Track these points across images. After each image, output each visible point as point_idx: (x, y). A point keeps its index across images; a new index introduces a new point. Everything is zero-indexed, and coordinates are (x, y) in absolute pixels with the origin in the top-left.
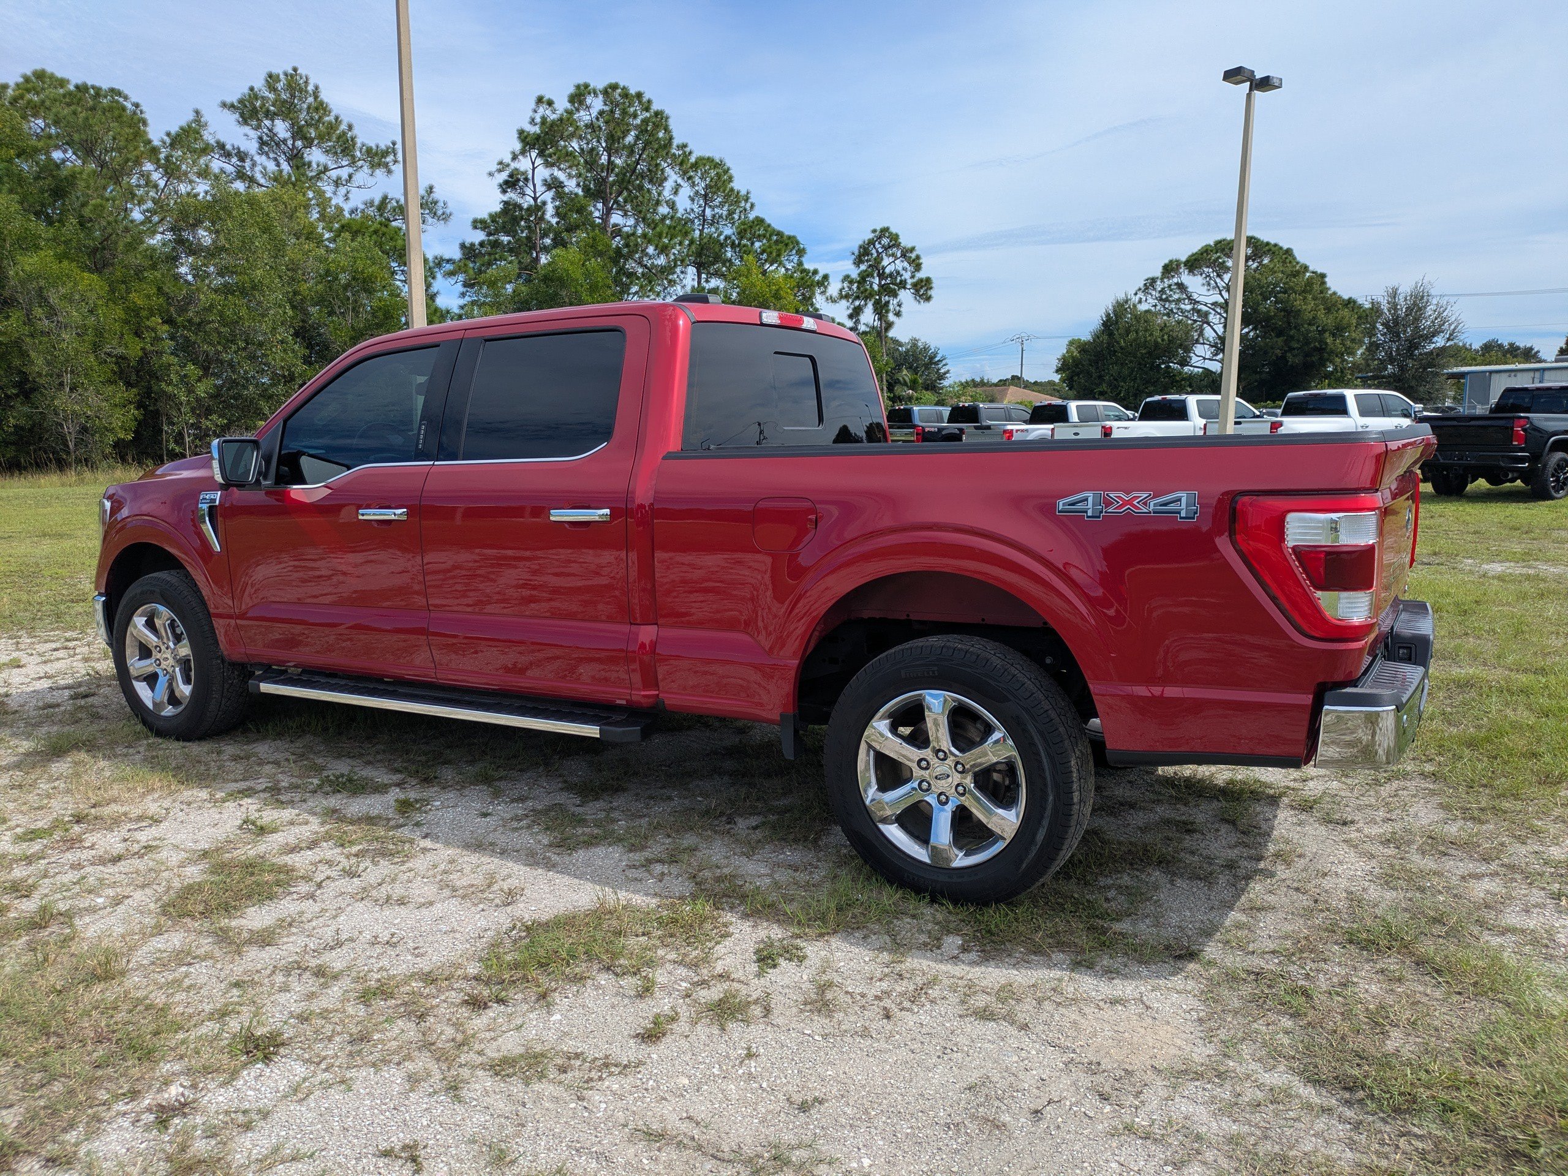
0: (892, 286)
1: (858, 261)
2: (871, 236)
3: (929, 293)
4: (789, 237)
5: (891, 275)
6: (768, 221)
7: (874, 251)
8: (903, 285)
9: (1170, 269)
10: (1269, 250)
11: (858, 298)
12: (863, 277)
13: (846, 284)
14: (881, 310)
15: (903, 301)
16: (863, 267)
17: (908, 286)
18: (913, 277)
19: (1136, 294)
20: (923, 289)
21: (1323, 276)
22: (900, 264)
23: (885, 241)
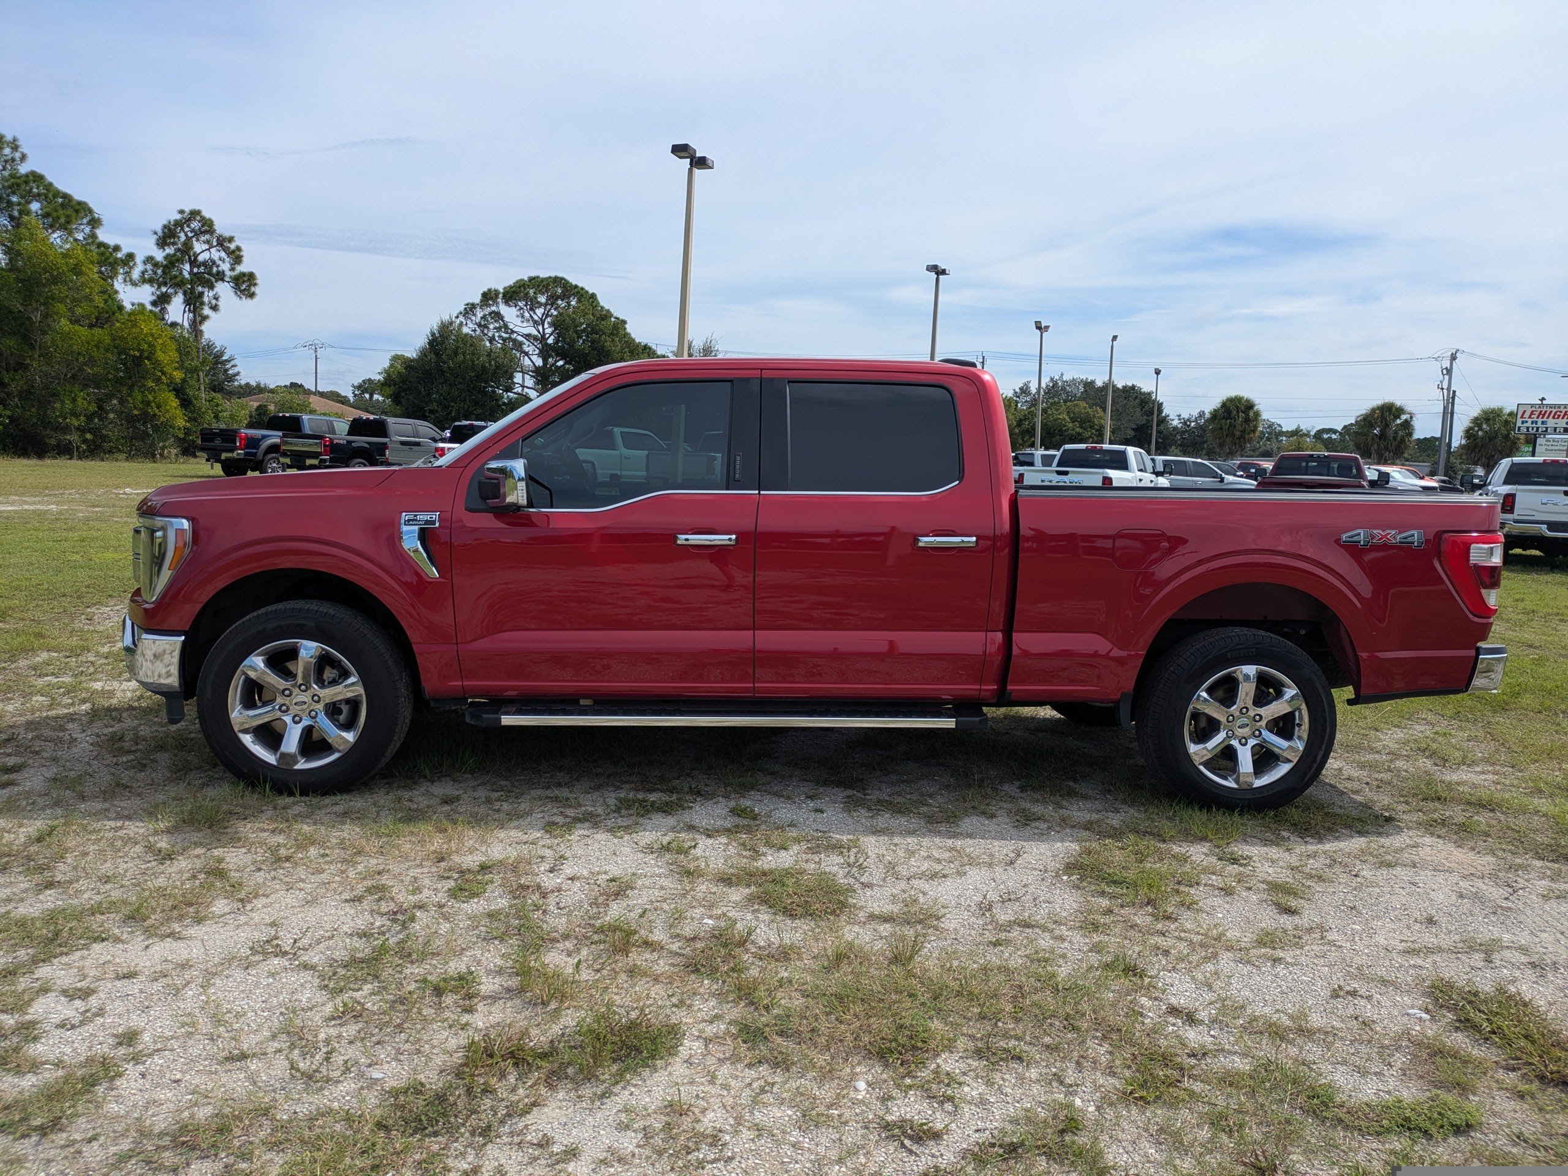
0: (208, 276)
1: (162, 243)
2: (178, 217)
3: (253, 289)
4: (80, 203)
5: (204, 264)
6: (50, 178)
7: (182, 235)
8: (220, 277)
9: (488, 297)
10: (578, 292)
11: (165, 284)
12: (172, 262)
13: (149, 267)
14: (194, 302)
15: (221, 294)
16: (170, 250)
17: (227, 279)
18: (233, 269)
19: (457, 317)
20: (245, 284)
21: (624, 322)
22: (216, 254)
23: (195, 225)
